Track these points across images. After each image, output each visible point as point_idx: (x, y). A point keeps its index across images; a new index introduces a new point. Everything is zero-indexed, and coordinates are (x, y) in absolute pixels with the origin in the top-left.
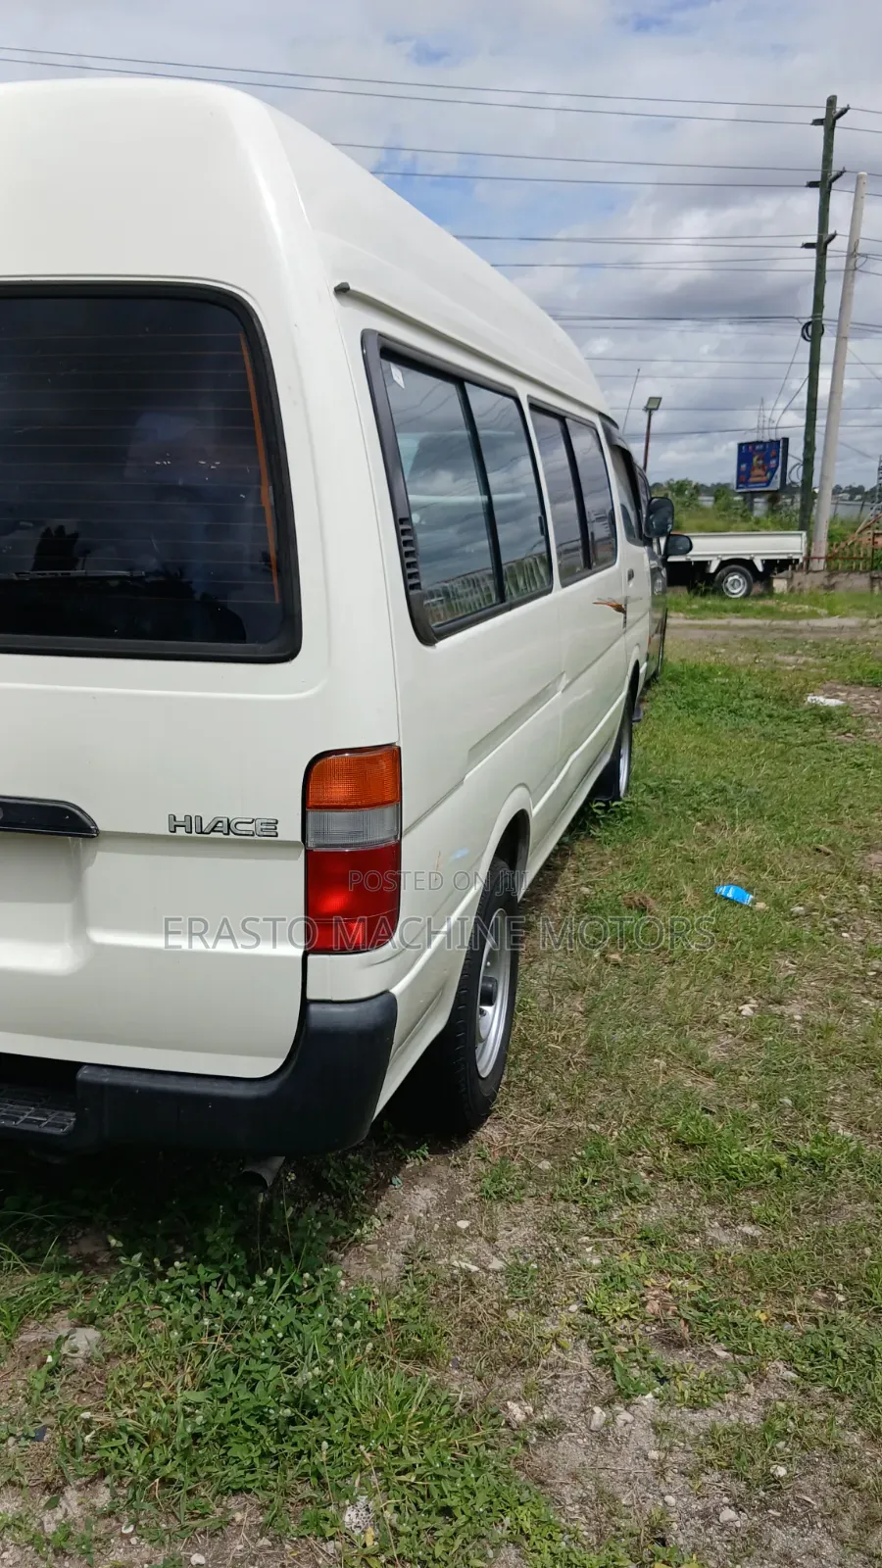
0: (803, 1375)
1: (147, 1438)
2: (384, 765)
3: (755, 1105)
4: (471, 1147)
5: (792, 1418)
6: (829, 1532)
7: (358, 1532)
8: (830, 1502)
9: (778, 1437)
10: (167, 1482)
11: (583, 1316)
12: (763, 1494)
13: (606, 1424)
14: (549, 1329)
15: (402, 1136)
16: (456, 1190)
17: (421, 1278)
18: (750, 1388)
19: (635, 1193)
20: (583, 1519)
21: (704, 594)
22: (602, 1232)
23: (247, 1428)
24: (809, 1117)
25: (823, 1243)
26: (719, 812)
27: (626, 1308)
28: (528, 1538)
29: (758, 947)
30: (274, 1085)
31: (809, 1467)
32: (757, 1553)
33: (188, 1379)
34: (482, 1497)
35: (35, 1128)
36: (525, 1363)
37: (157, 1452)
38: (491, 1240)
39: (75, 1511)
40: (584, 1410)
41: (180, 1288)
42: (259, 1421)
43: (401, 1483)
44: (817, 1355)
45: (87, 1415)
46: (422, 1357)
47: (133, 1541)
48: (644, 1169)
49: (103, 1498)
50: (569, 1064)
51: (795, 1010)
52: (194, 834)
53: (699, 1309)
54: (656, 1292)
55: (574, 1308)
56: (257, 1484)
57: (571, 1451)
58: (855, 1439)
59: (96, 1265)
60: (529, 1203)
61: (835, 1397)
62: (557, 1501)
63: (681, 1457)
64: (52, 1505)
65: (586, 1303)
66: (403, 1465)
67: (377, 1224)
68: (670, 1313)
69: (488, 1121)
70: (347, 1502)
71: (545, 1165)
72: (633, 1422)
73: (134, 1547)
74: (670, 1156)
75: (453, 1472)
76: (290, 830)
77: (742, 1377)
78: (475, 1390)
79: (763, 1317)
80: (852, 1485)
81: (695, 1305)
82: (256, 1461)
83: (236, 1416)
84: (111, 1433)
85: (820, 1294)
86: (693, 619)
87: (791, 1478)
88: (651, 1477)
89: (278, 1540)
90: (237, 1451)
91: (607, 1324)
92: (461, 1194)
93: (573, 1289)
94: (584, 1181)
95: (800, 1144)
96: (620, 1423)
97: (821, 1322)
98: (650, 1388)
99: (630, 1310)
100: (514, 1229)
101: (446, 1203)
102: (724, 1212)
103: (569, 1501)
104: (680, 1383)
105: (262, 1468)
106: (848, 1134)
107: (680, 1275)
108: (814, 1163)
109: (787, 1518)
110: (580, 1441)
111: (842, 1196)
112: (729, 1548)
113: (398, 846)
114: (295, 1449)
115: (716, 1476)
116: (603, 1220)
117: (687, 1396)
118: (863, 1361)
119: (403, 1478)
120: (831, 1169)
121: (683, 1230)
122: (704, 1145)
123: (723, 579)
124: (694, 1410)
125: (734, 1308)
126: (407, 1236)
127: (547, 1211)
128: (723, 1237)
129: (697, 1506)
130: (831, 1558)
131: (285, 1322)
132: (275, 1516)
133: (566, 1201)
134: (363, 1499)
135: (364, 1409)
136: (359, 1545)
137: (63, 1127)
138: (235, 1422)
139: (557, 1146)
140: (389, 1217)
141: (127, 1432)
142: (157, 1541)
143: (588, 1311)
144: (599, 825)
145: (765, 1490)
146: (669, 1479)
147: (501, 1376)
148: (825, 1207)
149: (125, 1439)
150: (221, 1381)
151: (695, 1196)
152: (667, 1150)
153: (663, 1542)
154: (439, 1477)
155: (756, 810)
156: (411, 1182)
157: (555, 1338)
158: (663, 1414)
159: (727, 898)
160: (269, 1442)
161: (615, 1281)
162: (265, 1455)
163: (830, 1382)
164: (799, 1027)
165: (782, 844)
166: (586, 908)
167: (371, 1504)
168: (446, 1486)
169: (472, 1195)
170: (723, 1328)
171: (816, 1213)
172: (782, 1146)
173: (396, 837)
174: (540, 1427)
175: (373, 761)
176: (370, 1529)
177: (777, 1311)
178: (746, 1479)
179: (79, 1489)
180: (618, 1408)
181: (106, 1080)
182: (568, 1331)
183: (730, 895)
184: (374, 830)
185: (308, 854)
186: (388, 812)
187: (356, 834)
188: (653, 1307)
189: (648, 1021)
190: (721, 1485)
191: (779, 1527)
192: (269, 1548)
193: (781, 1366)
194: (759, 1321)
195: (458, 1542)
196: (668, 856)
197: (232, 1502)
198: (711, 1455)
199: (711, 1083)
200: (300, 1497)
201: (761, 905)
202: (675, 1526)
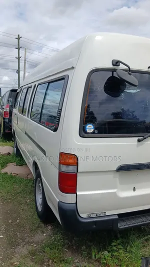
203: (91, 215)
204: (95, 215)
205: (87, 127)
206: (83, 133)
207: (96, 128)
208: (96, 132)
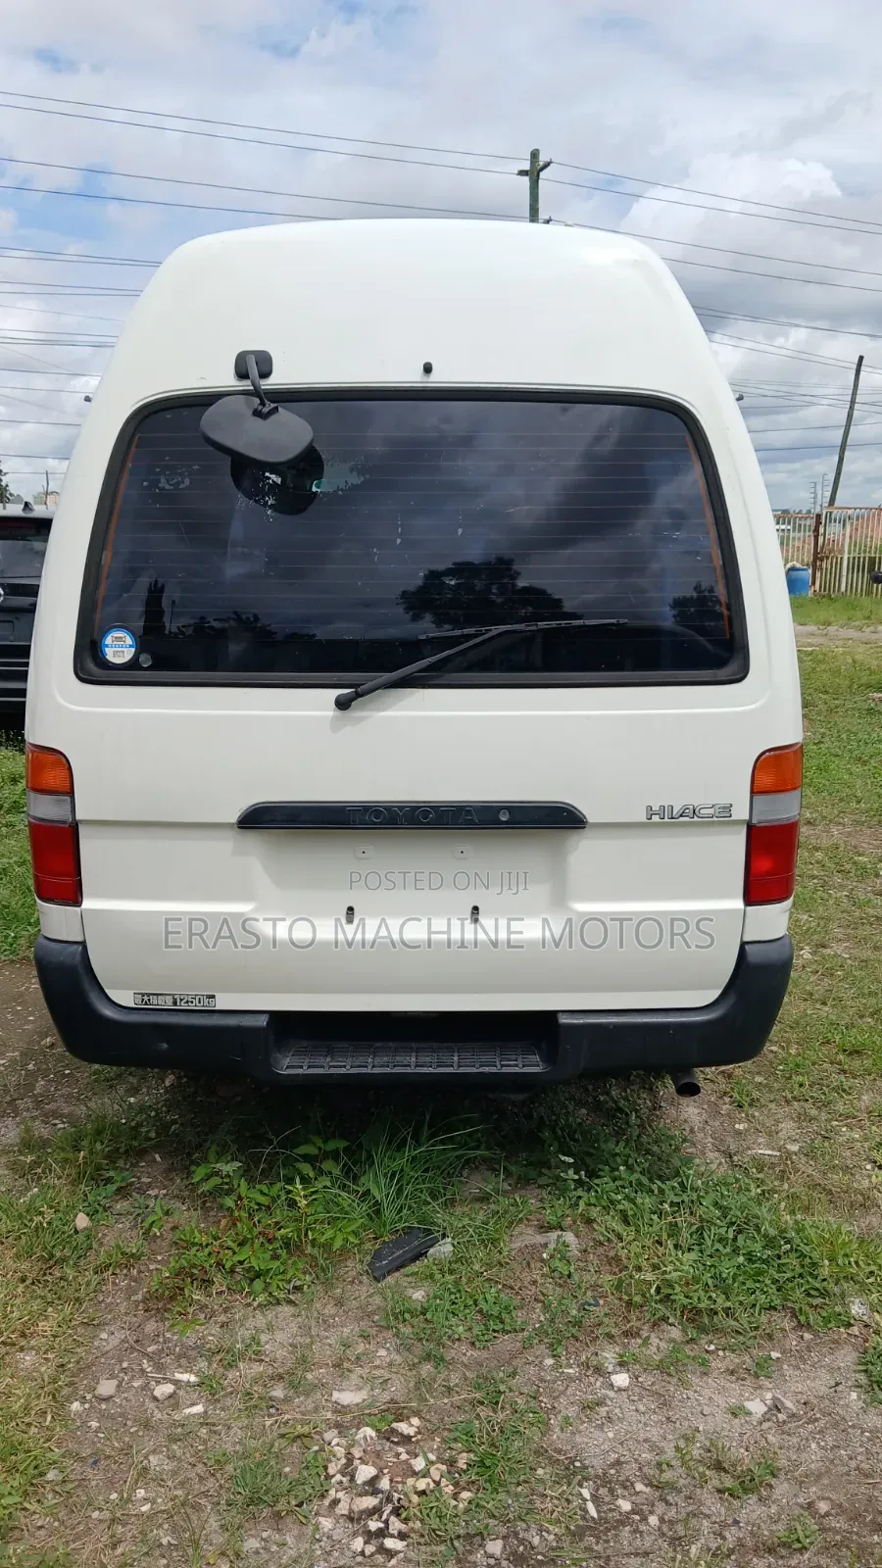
76: (741, 811)
137: (538, 1066)
142: (737, 1350)
185: (750, 829)
203: (154, 1000)
204: (169, 1000)
205: (108, 640)
206: (91, 665)
207: (142, 646)
208: (146, 660)
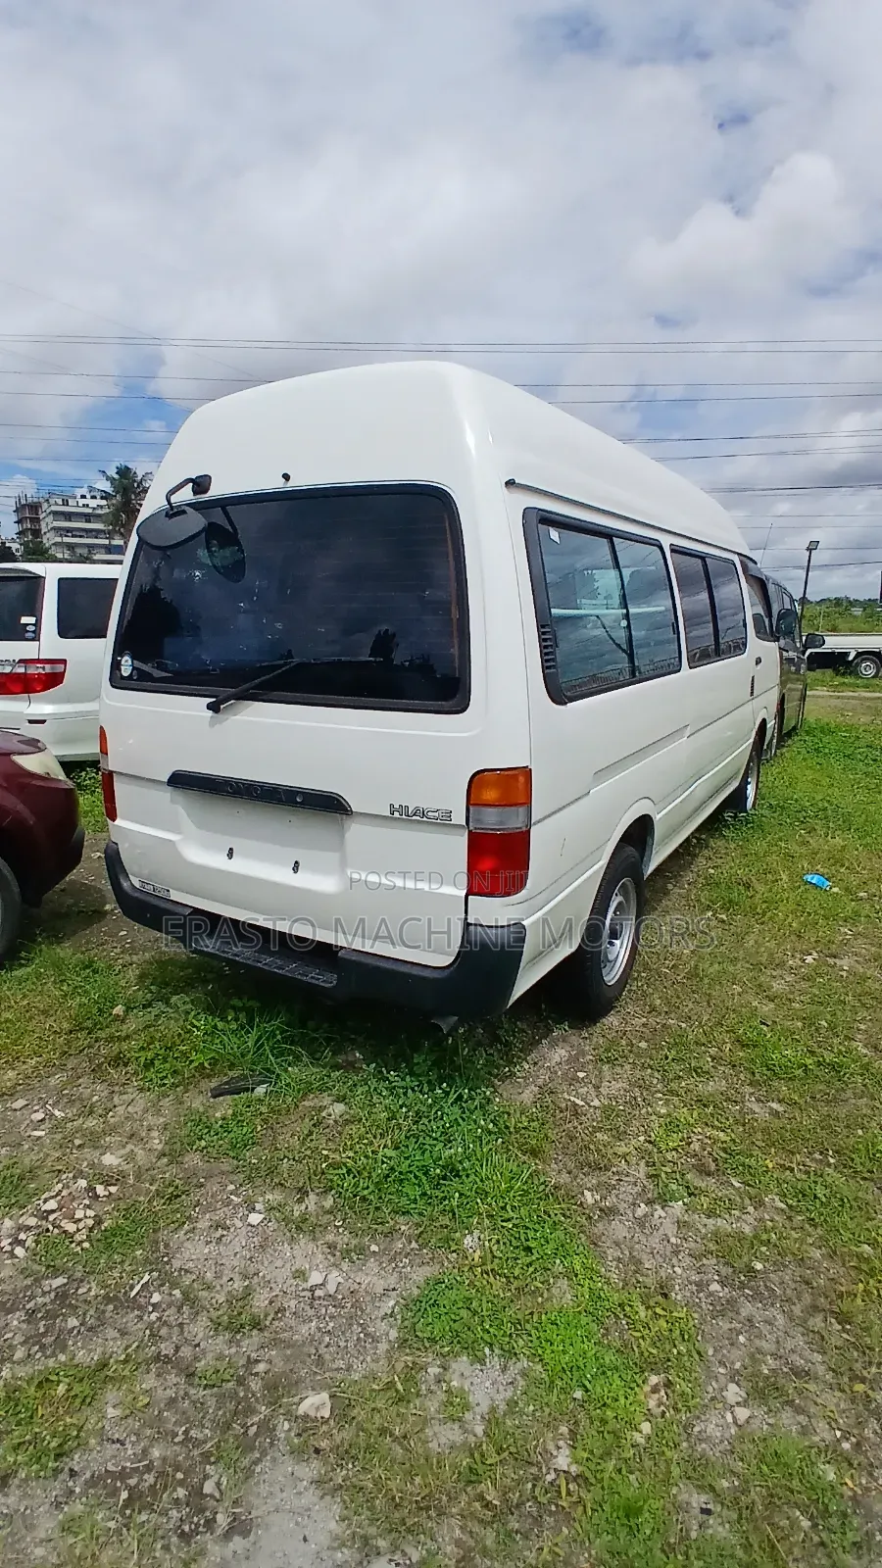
0: (790, 1207)
1: (358, 1172)
2: (522, 779)
3: (800, 1024)
4: (597, 1028)
5: (776, 1234)
6: (784, 1311)
7: (471, 1251)
8: (789, 1292)
9: (762, 1243)
10: (364, 1199)
11: (647, 1144)
12: (743, 1278)
13: (645, 1216)
14: (622, 1150)
15: (553, 1015)
16: (583, 1053)
17: (546, 1104)
18: (751, 1209)
19: (699, 1071)
20: (617, 1272)
21: (843, 675)
22: (672, 1092)
23: (416, 1177)
24: (838, 1036)
25: (826, 1123)
26: (819, 825)
27: (676, 1144)
28: (576, 1276)
29: (826, 918)
30: (446, 973)
31: (779, 1266)
32: (730, 1314)
33: (389, 1142)
34: (552, 1245)
35: (317, 982)
36: (601, 1168)
37: (361, 1181)
38: (597, 1088)
39: (312, 1207)
40: (634, 1204)
41: (394, 1088)
42: (424, 1174)
43: (503, 1227)
44: (804, 1195)
45: (325, 1152)
46: (534, 1153)
47: (341, 1230)
48: (711, 1056)
49: (329, 1203)
50: (674, 983)
51: (845, 963)
52: (404, 816)
53: (726, 1153)
54: (700, 1137)
55: (642, 1138)
56: (417, 1211)
57: (619, 1229)
58: (817, 1254)
59: (354, 1068)
60: (628, 1067)
61: (811, 1225)
62: (603, 1256)
63: (692, 1245)
64: (300, 1201)
65: (650, 1136)
66: (506, 1216)
67: (527, 1067)
68: (706, 1152)
69: (612, 1012)
70: (467, 1232)
71: (643, 1045)
72: (665, 1218)
73: (340, 1234)
74: (730, 1050)
75: (537, 1227)
76: (459, 818)
77: (747, 1201)
78: (565, 1178)
79: (770, 1166)
80: (807, 1283)
81: (724, 1150)
82: (418, 1197)
83: (411, 1169)
84: (335, 1166)
85: (817, 1156)
86: (834, 691)
87: (765, 1271)
88: (668, 1253)
89: (422, 1247)
90: (407, 1189)
91: (661, 1152)
92: (584, 1056)
93: (643, 1126)
94: (667, 1058)
95: (825, 1053)
96: (656, 1216)
97: (812, 1173)
98: (682, 1198)
99: (679, 1146)
100: (613, 1082)
101: (572, 1060)
102: (761, 1092)
103: (610, 1258)
104: (702, 1198)
105: (421, 1202)
106: (865, 1051)
107: (718, 1129)
108: (833, 1066)
109: (757, 1296)
110: (627, 1223)
111: (849, 1093)
112: (711, 1308)
113: (529, 832)
114: (442, 1195)
115: (714, 1261)
116: (674, 1085)
117: (705, 1207)
118: (836, 1205)
119: (504, 1224)
120: (845, 1074)
121: (728, 1100)
122: (754, 1046)
123: (858, 665)
124: (709, 1217)
125: (752, 1156)
126: (543, 1077)
127: (638, 1074)
128: (756, 1107)
129: (695, 1278)
130: (781, 1327)
131: (452, 1118)
132: (422, 1233)
133: (652, 1069)
134: (476, 1233)
135: (488, 1178)
136: (470, 1259)
137: (331, 983)
138: (411, 1172)
139: (653, 1034)
140: (535, 1063)
141: (346, 1167)
142: (354, 1233)
143: (650, 1142)
144: (729, 828)
145: (745, 1276)
146: (680, 1257)
147: (584, 1174)
148: (835, 1098)
149: (345, 1171)
150: (407, 1146)
151: (743, 1079)
152: (729, 1045)
153: (665, 1296)
154: (527, 1228)
155: (847, 825)
156: (553, 1045)
157: (624, 1156)
158: (686, 1216)
159: (811, 883)
160: (427, 1187)
161: (672, 1125)
162: (424, 1194)
163: (808, 1215)
164: (844, 974)
165: (860, 849)
166: (711, 883)
167: (482, 1236)
168: (531, 1234)
169: (591, 1057)
170: (740, 1168)
171: (828, 1102)
172: (812, 1053)
173: (527, 826)
174: (601, 1210)
175: (515, 777)
176: (478, 1251)
177: (782, 1162)
178: (733, 1267)
179: (318, 1194)
180: (657, 1207)
181: (354, 958)
182: (634, 1152)
183: (813, 882)
184: (514, 821)
185: (470, 832)
186: (522, 810)
187: (501, 823)
188: (696, 1146)
189: (734, 961)
190: (716, 1267)
191: (750, 1302)
192: (417, 1250)
193: (777, 1198)
194: (767, 1167)
195: (531, 1269)
196: (775, 852)
197: (401, 1219)
198: (712, 1246)
199: (772, 1005)
200: (441, 1223)
201: (835, 890)
202: (677, 1287)
203: (146, 887)
204: (151, 888)
205: (123, 661)
208: (135, 675)
